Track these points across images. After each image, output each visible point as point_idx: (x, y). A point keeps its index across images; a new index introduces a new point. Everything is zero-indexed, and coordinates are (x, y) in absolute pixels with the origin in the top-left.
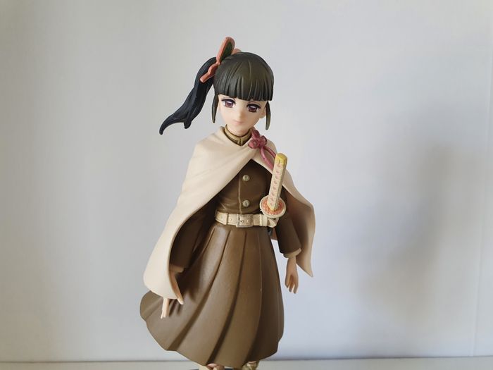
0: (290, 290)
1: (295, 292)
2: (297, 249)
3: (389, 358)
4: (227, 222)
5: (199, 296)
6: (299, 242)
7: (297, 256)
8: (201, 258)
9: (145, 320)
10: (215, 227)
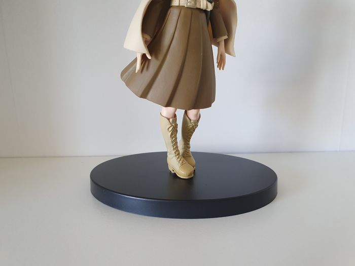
0: (220, 69)
1: (223, 69)
2: (225, 35)
3: (284, 152)
4: (179, 4)
5: (161, 57)
6: (226, 31)
7: (225, 40)
8: (162, 32)
9: (124, 81)
10: (171, 9)
